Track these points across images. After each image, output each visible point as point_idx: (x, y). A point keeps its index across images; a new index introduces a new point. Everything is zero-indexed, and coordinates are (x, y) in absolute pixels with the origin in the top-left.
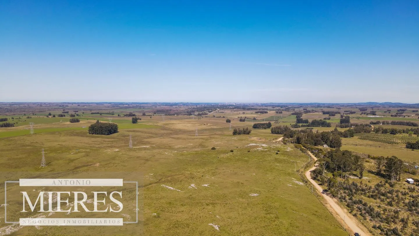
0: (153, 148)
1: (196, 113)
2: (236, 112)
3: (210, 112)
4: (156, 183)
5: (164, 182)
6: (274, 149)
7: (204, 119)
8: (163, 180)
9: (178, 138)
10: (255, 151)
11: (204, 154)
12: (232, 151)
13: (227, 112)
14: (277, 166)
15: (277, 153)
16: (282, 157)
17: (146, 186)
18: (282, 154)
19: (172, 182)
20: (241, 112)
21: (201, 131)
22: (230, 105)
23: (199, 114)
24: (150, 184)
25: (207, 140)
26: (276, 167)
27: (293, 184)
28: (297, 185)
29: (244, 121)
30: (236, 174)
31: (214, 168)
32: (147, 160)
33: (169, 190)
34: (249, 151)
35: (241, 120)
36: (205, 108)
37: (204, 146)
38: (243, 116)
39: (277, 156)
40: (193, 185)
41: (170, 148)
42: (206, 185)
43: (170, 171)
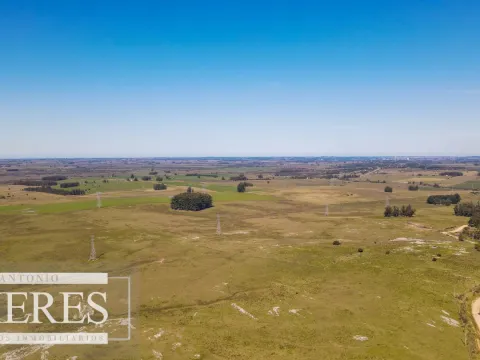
0: (253, 235)
1: (341, 175)
2: (407, 174)
3: (363, 173)
4: (227, 299)
5: (238, 300)
6: (432, 251)
7: (350, 186)
8: (238, 295)
9: (297, 219)
10: (398, 253)
11: (315, 253)
12: (361, 251)
13: (394, 172)
14: (425, 284)
15: (435, 260)
16: (440, 267)
17: (212, 302)
18: (444, 261)
19: (248, 298)
20: (416, 173)
21: (336, 208)
22: (401, 161)
23: (345, 177)
24: (218, 300)
25: (337, 223)
26: (423, 287)
27: (440, 323)
28: (445, 325)
29: (416, 189)
30: (350, 293)
31: (320, 280)
32: (230, 259)
33: (240, 313)
34: (388, 253)
35: (411, 188)
36: (358, 165)
37: (328, 236)
38: (418, 180)
39: (432, 265)
40: (275, 309)
41: (277, 236)
42: (294, 311)
43: (253, 280)
